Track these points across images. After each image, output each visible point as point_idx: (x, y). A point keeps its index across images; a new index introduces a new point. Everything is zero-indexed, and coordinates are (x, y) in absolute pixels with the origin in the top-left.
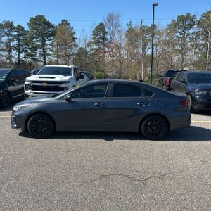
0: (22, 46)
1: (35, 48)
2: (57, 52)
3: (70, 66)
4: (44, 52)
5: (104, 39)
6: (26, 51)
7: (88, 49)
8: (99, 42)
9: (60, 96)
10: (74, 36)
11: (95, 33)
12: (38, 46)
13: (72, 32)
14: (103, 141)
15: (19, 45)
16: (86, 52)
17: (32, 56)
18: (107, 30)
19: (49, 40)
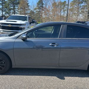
0: (4, 8)
1: (10, 10)
2: (21, 12)
3: (26, 16)
4: (15, 12)
5: (42, 7)
6: (6, 11)
7: (35, 11)
8: (40, 8)
9: (16, 35)
10: (29, 5)
11: (38, 4)
12: (12, 9)
13: (28, 3)
14: (55, 78)
15: (2, 8)
16: (34, 12)
17: (9, 13)
18: (44, 3)
19: (17, 6)
